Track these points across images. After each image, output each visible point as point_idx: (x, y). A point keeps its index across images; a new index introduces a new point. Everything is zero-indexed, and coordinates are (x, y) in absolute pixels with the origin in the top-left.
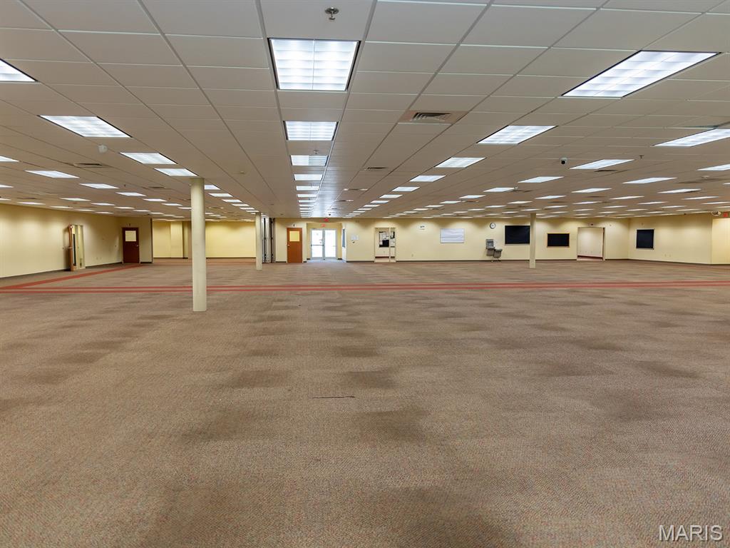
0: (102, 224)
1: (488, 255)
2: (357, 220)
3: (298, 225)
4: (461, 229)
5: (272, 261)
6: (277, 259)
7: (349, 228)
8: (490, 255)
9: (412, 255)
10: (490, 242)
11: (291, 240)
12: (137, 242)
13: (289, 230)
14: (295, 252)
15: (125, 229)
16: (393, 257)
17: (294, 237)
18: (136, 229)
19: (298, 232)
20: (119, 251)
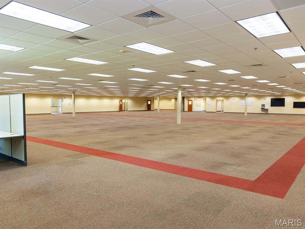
0: (136, 99)
1: (262, 111)
2: (210, 97)
3: (191, 99)
4: (251, 100)
5: (184, 111)
6: (185, 110)
7: (208, 99)
8: (263, 111)
9: (230, 110)
10: (263, 105)
11: (189, 104)
12: (150, 105)
13: (188, 100)
14: (190, 108)
15: (148, 101)
16: (223, 111)
17: (190, 103)
18: (150, 101)
19: (191, 101)
20: (146, 106)
